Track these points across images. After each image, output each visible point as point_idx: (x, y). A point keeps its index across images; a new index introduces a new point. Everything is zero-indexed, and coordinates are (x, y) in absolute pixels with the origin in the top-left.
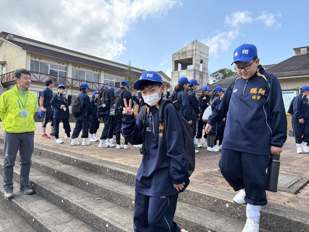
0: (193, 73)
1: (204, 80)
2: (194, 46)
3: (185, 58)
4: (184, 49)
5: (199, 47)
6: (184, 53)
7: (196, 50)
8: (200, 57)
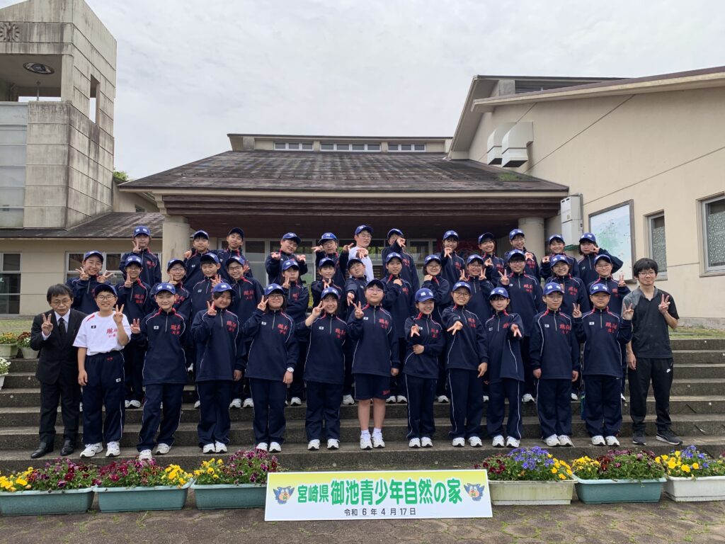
0: (61, 118)
1: (104, 157)
2: (64, 10)
3: (20, 51)
4: (16, 12)
5: (86, 22)
6: (17, 30)
7: (74, 27)
8: (90, 65)
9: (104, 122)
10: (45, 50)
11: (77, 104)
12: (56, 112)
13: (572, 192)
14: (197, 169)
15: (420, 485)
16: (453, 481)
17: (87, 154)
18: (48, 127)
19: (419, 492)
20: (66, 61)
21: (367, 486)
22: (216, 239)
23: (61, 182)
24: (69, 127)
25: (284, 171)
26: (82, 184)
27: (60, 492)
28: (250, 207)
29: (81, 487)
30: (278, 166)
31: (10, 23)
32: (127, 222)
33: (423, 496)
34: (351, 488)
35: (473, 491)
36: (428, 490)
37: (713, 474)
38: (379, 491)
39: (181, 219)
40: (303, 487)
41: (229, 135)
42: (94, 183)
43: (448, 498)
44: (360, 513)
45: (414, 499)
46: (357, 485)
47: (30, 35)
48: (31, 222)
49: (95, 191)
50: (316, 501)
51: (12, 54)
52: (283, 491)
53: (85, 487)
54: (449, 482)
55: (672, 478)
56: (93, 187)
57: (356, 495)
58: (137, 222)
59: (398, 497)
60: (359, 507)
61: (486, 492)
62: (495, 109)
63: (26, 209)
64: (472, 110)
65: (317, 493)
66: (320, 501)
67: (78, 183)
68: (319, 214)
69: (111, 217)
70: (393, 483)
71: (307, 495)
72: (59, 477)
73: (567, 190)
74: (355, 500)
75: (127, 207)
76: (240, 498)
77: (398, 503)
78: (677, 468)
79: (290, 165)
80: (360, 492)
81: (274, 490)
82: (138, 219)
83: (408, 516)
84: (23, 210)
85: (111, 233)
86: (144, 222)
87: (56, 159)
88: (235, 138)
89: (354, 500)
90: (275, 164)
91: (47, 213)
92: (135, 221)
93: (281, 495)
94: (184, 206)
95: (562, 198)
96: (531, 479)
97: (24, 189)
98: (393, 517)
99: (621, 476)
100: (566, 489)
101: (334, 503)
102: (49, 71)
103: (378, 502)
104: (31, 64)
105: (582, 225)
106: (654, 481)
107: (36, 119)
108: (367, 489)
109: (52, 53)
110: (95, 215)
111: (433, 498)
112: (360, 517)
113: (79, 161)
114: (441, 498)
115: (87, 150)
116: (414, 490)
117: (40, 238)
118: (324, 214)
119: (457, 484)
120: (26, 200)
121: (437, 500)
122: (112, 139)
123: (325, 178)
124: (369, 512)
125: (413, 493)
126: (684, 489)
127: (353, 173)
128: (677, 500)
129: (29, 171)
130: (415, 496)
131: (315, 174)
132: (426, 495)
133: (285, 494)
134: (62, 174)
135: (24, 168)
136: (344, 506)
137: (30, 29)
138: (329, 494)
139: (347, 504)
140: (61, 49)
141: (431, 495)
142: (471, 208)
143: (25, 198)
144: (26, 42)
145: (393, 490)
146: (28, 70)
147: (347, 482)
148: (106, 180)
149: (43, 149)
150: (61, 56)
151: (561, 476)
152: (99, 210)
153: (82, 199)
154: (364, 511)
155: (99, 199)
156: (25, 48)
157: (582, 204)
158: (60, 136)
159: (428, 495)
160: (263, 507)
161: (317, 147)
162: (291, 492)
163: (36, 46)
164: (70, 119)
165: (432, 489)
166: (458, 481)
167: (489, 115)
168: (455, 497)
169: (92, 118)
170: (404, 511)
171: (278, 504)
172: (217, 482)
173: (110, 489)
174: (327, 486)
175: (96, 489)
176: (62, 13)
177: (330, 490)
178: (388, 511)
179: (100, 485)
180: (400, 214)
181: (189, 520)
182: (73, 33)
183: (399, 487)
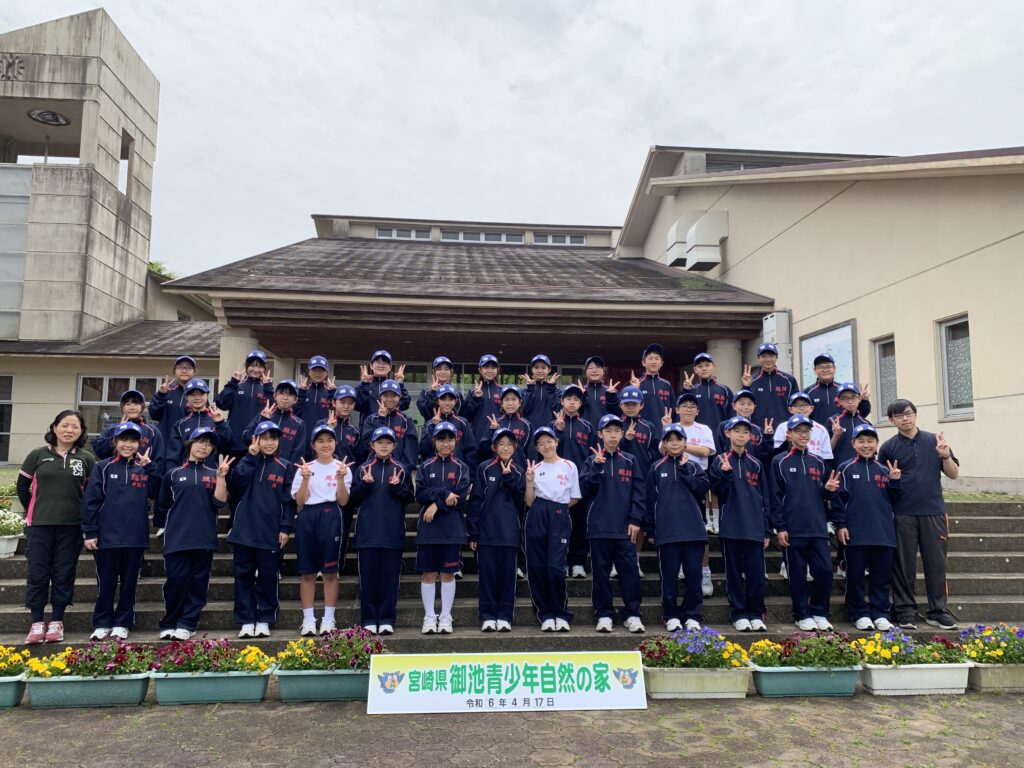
0: (78, 187)
1: (136, 244)
2: (89, 39)
3: (24, 94)
4: (21, 39)
5: (119, 56)
6: (21, 65)
7: (102, 62)
8: (122, 114)
9: (138, 194)
10: (59, 93)
11: (101, 168)
12: (71, 178)
13: (778, 306)
14: (269, 263)
15: (560, 671)
16: (600, 665)
17: (112, 237)
18: (59, 199)
19: (558, 679)
20: (88, 109)
21: (494, 671)
22: (292, 359)
23: (74, 276)
24: (90, 199)
25: (391, 270)
26: (104, 280)
27: (108, 678)
28: (343, 317)
29: (134, 672)
30: (382, 262)
31: (11, 54)
32: (166, 334)
33: (563, 683)
34: (474, 674)
35: (624, 677)
36: (569, 676)
37: (919, 661)
38: (509, 677)
39: (247, 332)
40: (415, 672)
41: (314, 216)
42: (121, 279)
43: (593, 686)
44: (486, 704)
45: (552, 687)
46: (482, 670)
47: (39, 74)
48: (30, 332)
49: (122, 290)
50: (431, 689)
51: (12, 98)
52: (390, 677)
53: (138, 672)
54: (595, 666)
55: (869, 666)
56: (120, 283)
57: (481, 682)
58: (181, 335)
59: (533, 684)
60: (484, 696)
61: (640, 678)
62: (679, 191)
63: (23, 313)
64: (648, 192)
65: (432, 679)
66: (436, 689)
67: (98, 278)
68: (438, 329)
69: (144, 326)
70: (527, 667)
71: (420, 682)
72: (106, 659)
73: (771, 304)
74: (480, 688)
75: (165, 314)
76: (335, 687)
77: (532, 691)
78: (875, 653)
79: (399, 260)
80: (486, 678)
81: (379, 677)
82: (181, 331)
83: (545, 707)
84: (18, 314)
85: (144, 349)
86: (191, 335)
87: (68, 245)
88: (322, 221)
89: (478, 688)
90: (380, 258)
91: (54, 321)
92: (178, 333)
93: (388, 683)
94: (251, 315)
95: (765, 314)
96: (698, 666)
97: (21, 285)
98: (526, 709)
99: (807, 663)
100: (740, 678)
101: (453, 692)
102: (63, 122)
103: (507, 691)
104: (38, 112)
105: (790, 351)
106: (847, 669)
107: (43, 188)
108: (495, 675)
109: (69, 97)
110: (121, 323)
111: (575, 686)
112: (485, 708)
113: (101, 248)
114: (586, 685)
115: (113, 232)
116: (553, 676)
117: (42, 355)
118: (444, 329)
119: (604, 669)
120: (24, 301)
121: (580, 688)
122: (148, 218)
123: (448, 280)
124: (496, 703)
125: (551, 679)
126: (885, 679)
127: (484, 273)
128: (876, 693)
129: (29, 260)
130: (553, 683)
131: (432, 274)
132: (567, 682)
133: (393, 681)
134: (77, 265)
135: (23, 256)
136: (466, 696)
137: (40, 64)
138: (448, 680)
139: (470, 692)
140: (82, 92)
141: (573, 682)
142: (643, 325)
143: (22, 297)
144: (33, 81)
145: (526, 676)
146: (34, 119)
147: (470, 666)
148: (138, 274)
149: (51, 229)
150: (83, 101)
151: (734, 662)
152: (126, 316)
153: (104, 301)
154: (491, 702)
155: (127, 301)
156: (32, 91)
157: (790, 324)
158: (76, 212)
159: (570, 683)
160: (364, 700)
161: (435, 235)
162: (400, 678)
163: (46, 87)
164: (91, 190)
165: (574, 675)
166: (606, 666)
167: (670, 199)
168: (602, 685)
169: (122, 188)
170: (539, 701)
171: (384, 693)
172: (307, 667)
173: (171, 675)
174: (445, 671)
175: (153, 674)
176: (85, 43)
177: (449, 676)
178: (520, 702)
179: (158, 670)
180: (547, 331)
181: (272, 713)
182: (100, 72)
183: (534, 672)
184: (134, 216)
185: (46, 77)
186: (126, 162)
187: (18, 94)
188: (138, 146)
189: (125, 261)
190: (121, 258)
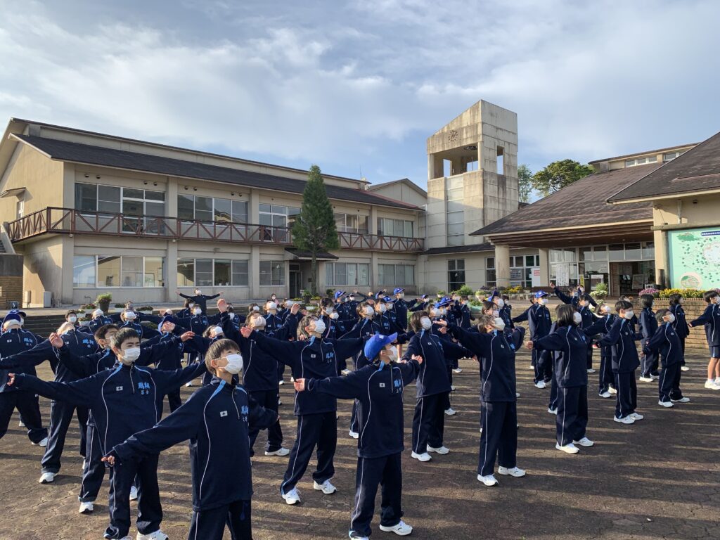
0: (479, 180)
2: (477, 115)
3: (458, 146)
5: (492, 115)
6: (456, 134)
7: (483, 123)
8: (496, 140)
9: (509, 171)
12: (476, 177)
18: (473, 186)
20: (479, 146)
23: (480, 217)
24: (483, 184)
31: (453, 131)
39: (503, 246)
47: (462, 136)
48: (468, 242)
51: (455, 149)
63: (465, 234)
67: (491, 215)
84: (463, 235)
87: (477, 204)
97: (464, 223)
107: (467, 183)
109: (472, 143)
113: (491, 202)
115: (497, 193)
120: (465, 230)
129: (465, 213)
134: (481, 212)
137: (462, 132)
140: (477, 139)
143: (464, 228)
144: (460, 140)
148: (512, 207)
149: (471, 199)
150: (477, 143)
156: (460, 143)
158: (479, 190)
163: (465, 141)
164: (483, 180)
169: (501, 173)
176: (476, 117)
182: (483, 128)
184: (508, 182)
185: (465, 136)
186: (502, 156)
187: (456, 146)
188: (506, 150)
189: (505, 204)
190: (503, 203)
